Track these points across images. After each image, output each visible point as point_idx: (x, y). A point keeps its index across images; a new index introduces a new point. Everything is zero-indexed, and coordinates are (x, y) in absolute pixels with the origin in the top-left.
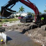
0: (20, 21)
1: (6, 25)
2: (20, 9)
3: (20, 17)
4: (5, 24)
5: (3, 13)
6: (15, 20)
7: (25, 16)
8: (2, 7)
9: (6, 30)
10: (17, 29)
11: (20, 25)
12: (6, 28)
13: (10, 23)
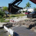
0: (26, 17)
1: (13, 21)
2: (26, 4)
3: (27, 12)
4: (12, 19)
5: (10, 10)
6: (22, 16)
7: (32, 12)
8: (9, 4)
9: (13, 26)
10: (24, 24)
11: (27, 21)
12: (13, 24)
13: (17, 18)
